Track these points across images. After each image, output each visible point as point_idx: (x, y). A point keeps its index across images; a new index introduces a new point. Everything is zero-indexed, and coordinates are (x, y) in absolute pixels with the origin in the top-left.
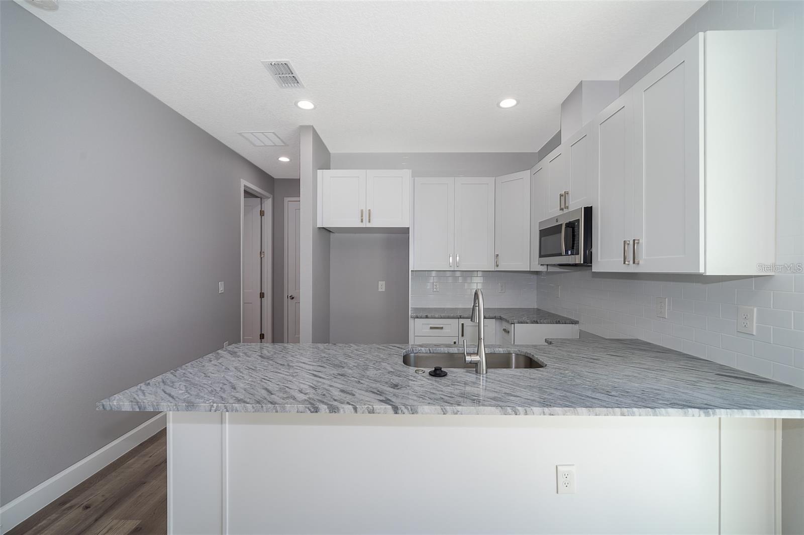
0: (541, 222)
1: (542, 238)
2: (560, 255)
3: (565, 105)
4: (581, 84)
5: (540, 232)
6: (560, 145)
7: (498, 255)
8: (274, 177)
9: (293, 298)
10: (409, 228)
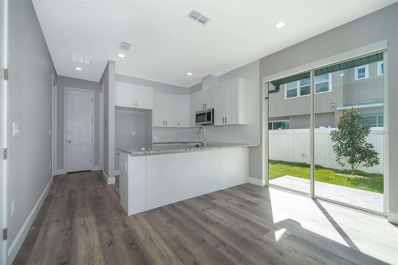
0: (196, 112)
1: (197, 117)
2: (205, 121)
3: (204, 79)
4: (209, 75)
5: (196, 114)
6: (202, 90)
7: (179, 122)
8: (58, 74)
9: (70, 142)
10: (152, 110)
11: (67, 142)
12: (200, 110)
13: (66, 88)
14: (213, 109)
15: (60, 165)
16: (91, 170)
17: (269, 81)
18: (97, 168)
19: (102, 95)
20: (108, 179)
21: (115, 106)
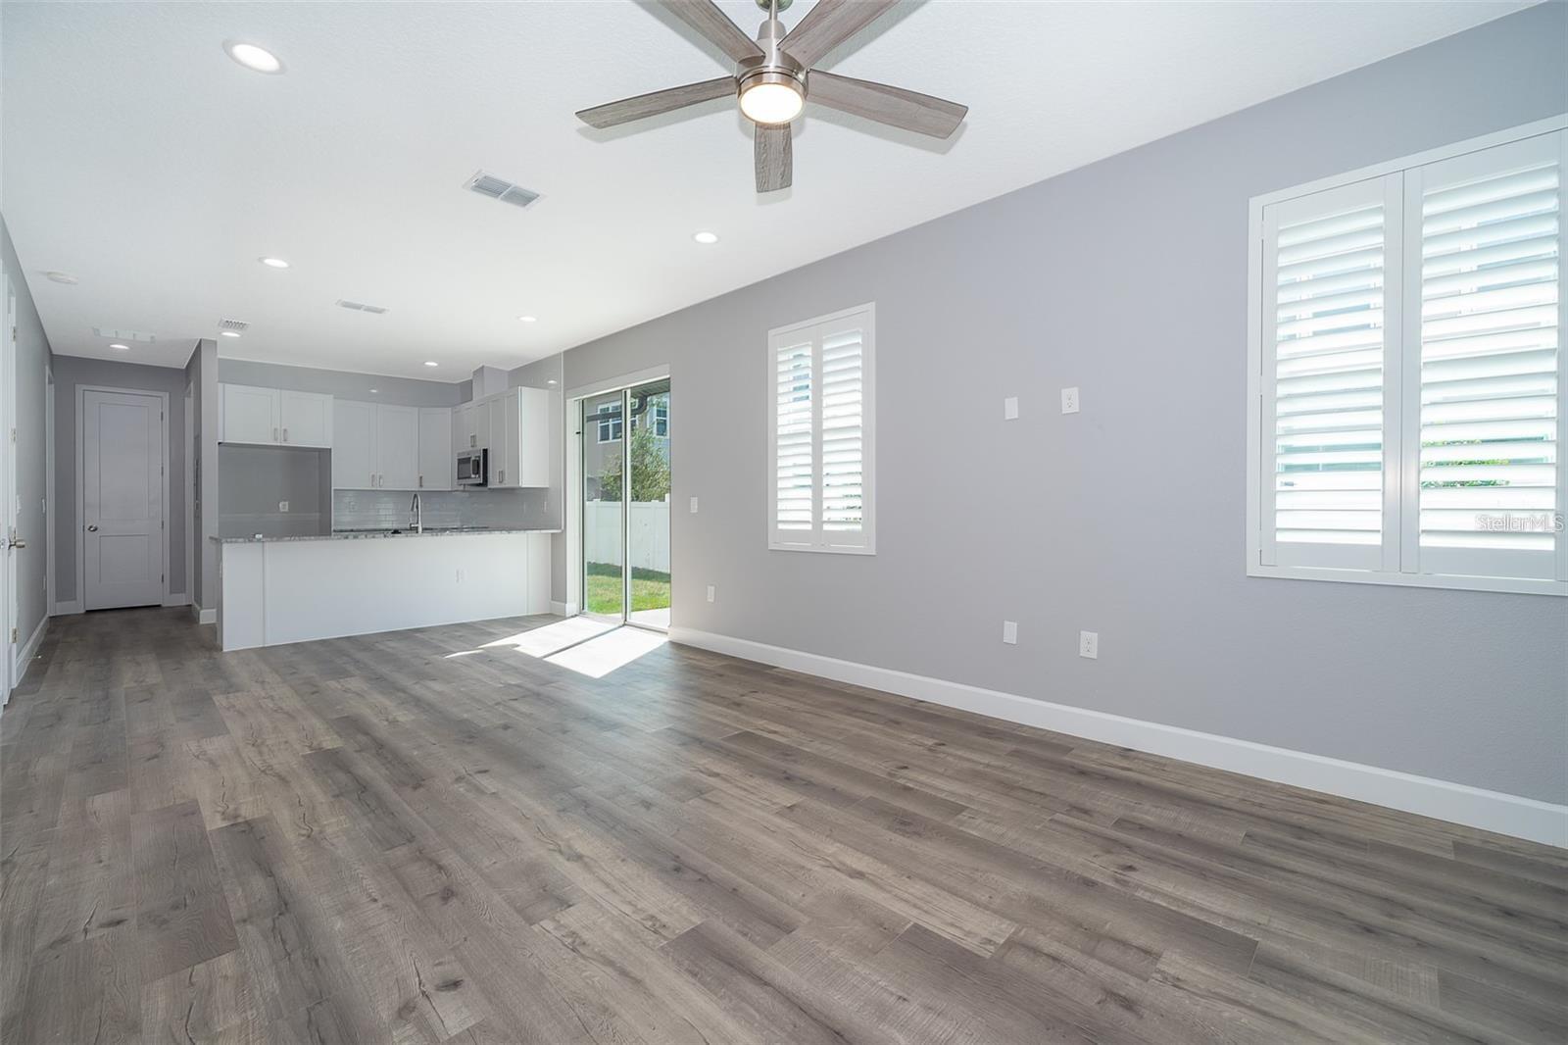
0: (459, 453)
1: (460, 466)
2: (470, 477)
3: (475, 373)
4: (483, 367)
5: (459, 460)
6: (472, 399)
7: (421, 478)
8: (55, 353)
9: (96, 529)
10: (330, 449)
11: (86, 529)
12: (466, 449)
13: (80, 388)
14: (485, 451)
15: (66, 590)
16: (159, 606)
17: (585, 397)
18: (181, 600)
19: (190, 403)
20: (202, 612)
21: (219, 443)
